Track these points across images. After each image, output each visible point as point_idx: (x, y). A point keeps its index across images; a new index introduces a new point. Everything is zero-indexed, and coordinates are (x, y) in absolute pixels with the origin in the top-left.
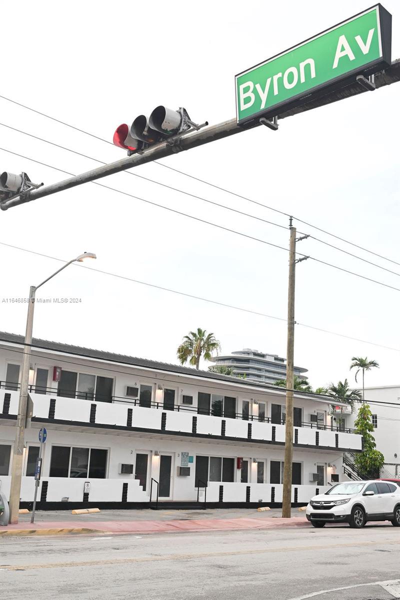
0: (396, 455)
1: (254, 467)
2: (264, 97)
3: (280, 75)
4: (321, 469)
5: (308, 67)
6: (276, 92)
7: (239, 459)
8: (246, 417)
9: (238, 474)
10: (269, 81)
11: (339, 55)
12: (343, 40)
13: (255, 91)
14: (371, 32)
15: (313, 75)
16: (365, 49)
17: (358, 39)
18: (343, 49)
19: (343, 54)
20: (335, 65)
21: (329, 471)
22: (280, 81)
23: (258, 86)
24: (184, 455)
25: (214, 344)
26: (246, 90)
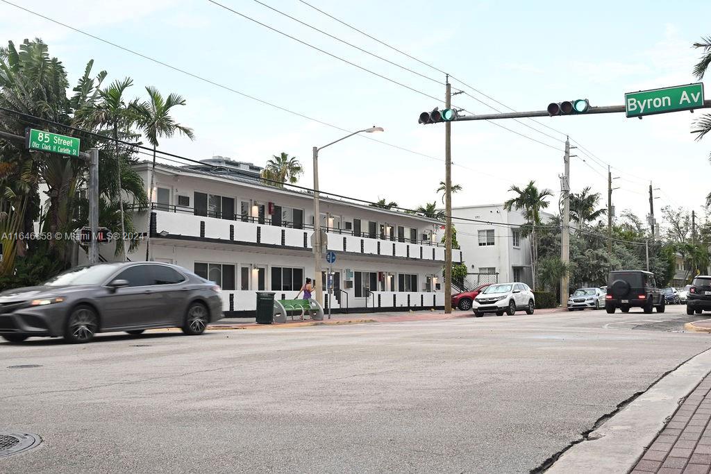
0: (473, 266)
1: (389, 278)
2: (642, 108)
3: (651, 100)
4: (429, 281)
5: (666, 100)
6: (649, 107)
7: (380, 273)
8: (392, 239)
9: (379, 284)
10: (645, 101)
11: (682, 99)
12: (684, 93)
13: (637, 103)
14: (699, 93)
15: (669, 105)
16: (696, 100)
17: (692, 94)
18: (685, 97)
19: (685, 99)
20: (681, 103)
21: (435, 280)
22: (651, 103)
23: (639, 102)
24: (348, 271)
25: (298, 169)
26: (632, 102)
